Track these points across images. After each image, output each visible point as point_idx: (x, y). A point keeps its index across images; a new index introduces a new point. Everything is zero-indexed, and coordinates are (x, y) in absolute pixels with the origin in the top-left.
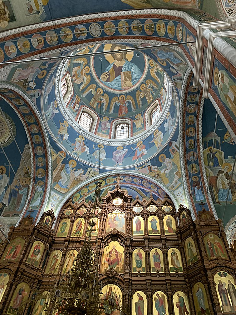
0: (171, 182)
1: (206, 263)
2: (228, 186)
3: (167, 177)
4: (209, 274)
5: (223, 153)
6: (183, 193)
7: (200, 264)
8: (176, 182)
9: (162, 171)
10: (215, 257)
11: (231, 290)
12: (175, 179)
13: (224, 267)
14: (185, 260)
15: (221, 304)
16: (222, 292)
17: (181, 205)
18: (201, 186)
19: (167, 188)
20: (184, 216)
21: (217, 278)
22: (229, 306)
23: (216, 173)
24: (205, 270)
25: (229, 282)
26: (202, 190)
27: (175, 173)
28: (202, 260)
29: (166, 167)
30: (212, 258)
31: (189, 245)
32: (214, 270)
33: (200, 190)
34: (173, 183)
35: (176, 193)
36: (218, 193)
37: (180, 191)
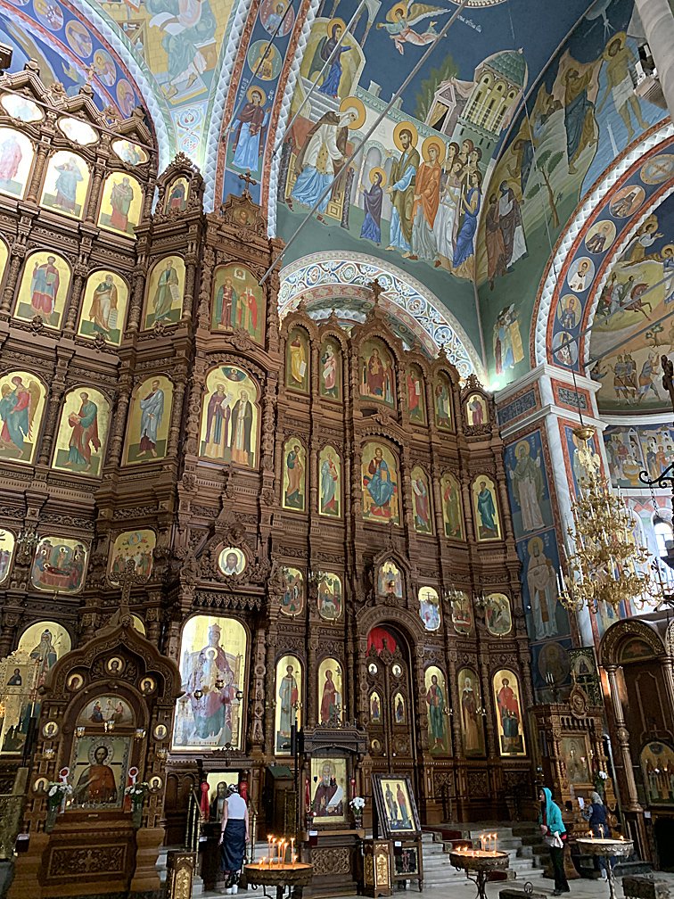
0: (174, 71)
2: (330, 169)
3: (167, 50)
4: (200, 364)
5: (363, 61)
6: (202, 123)
7: (184, 332)
8: (193, 79)
9: (158, 20)
11: (242, 414)
12: (192, 69)
15: (203, 438)
16: (216, 411)
17: (182, 155)
18: (264, 129)
19: (156, 87)
20: (178, 193)
22: (221, 446)
24: (193, 351)
25: (244, 395)
26: (262, 142)
27: (199, 45)
29: (176, 12)
30: (222, 328)
31: (168, 276)
32: (218, 357)
33: (257, 138)
34: (178, 80)
35: (177, 115)
36: (298, 175)
37: (194, 114)
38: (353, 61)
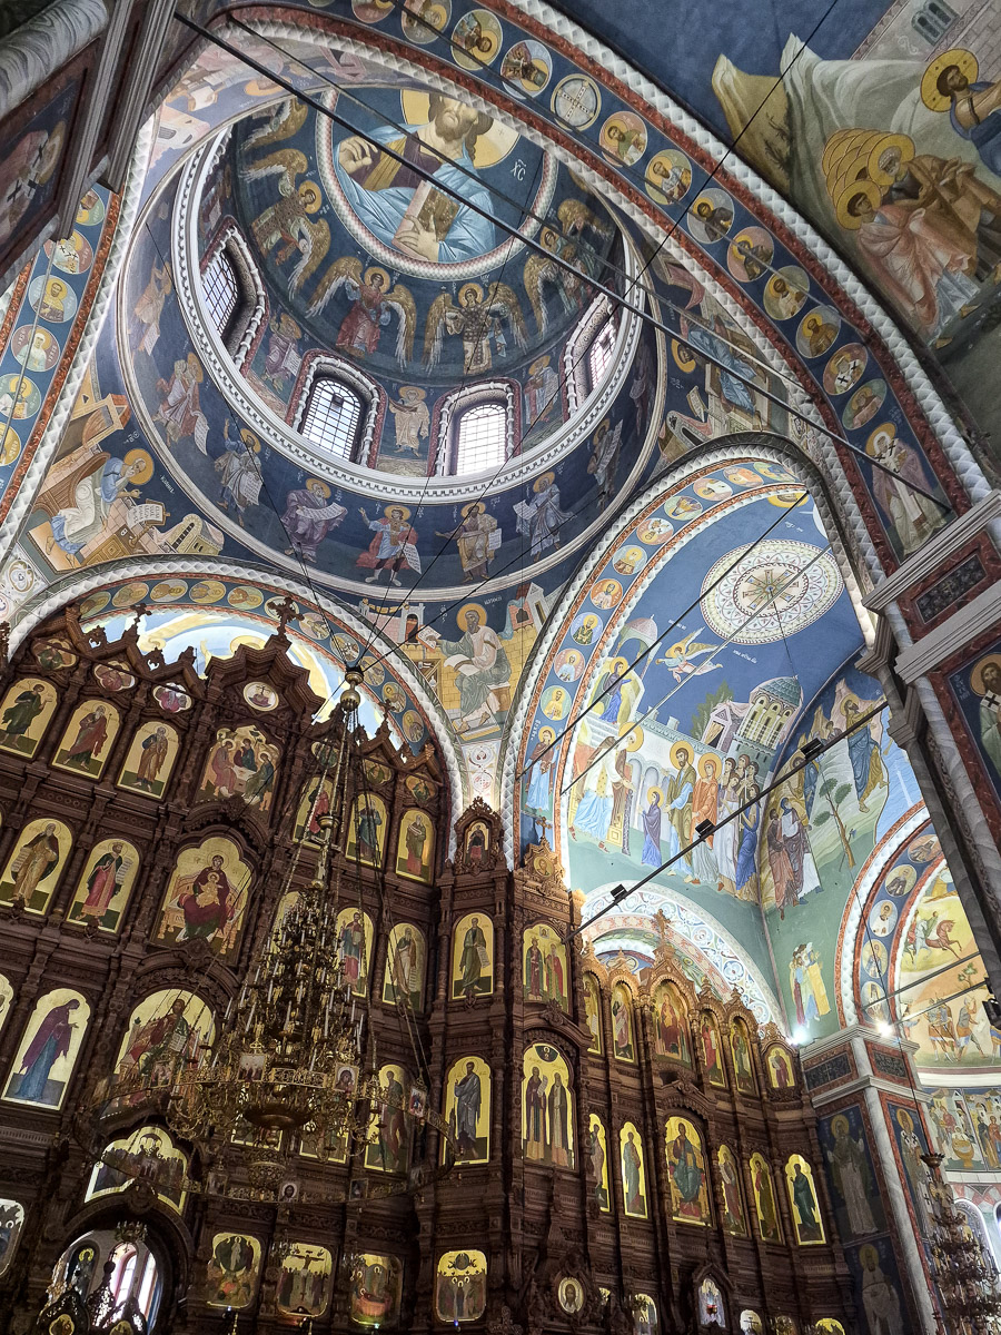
0: (467, 710)
1: (517, 1010)
2: (610, 792)
3: (461, 688)
4: (517, 1044)
5: (643, 690)
6: (494, 761)
7: (499, 1008)
8: (486, 717)
9: (454, 660)
10: (539, 999)
11: (557, 1102)
12: (484, 708)
13: (556, 1032)
14: (448, 977)
15: (524, 1136)
16: (535, 1102)
17: (481, 801)
18: (553, 767)
19: (447, 721)
20: (478, 840)
21: (530, 1059)
22: (541, 1144)
23: (597, 739)
24: (509, 1031)
25: (558, 1077)
26: (551, 778)
27: (493, 687)
28: (509, 998)
29: (471, 655)
30: (532, 998)
31: (474, 937)
32: (531, 1035)
33: (546, 775)
34: (470, 717)
35: (469, 750)
36: (579, 800)
37: (486, 752)
38: (633, 691)
